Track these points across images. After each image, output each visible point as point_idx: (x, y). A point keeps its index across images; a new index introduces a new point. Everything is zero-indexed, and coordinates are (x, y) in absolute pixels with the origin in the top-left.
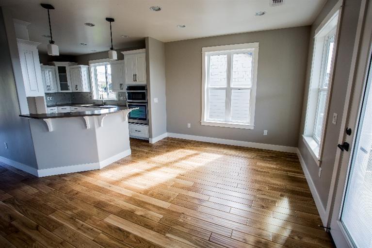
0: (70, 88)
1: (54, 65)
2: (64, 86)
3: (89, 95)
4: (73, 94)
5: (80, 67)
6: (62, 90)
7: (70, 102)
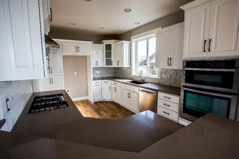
0: (113, 63)
1: (102, 43)
2: (109, 62)
3: (129, 70)
4: (115, 69)
5: (123, 43)
6: (107, 65)
7: (113, 76)
